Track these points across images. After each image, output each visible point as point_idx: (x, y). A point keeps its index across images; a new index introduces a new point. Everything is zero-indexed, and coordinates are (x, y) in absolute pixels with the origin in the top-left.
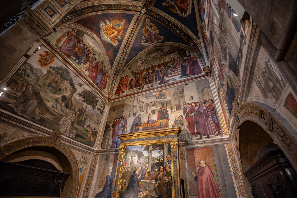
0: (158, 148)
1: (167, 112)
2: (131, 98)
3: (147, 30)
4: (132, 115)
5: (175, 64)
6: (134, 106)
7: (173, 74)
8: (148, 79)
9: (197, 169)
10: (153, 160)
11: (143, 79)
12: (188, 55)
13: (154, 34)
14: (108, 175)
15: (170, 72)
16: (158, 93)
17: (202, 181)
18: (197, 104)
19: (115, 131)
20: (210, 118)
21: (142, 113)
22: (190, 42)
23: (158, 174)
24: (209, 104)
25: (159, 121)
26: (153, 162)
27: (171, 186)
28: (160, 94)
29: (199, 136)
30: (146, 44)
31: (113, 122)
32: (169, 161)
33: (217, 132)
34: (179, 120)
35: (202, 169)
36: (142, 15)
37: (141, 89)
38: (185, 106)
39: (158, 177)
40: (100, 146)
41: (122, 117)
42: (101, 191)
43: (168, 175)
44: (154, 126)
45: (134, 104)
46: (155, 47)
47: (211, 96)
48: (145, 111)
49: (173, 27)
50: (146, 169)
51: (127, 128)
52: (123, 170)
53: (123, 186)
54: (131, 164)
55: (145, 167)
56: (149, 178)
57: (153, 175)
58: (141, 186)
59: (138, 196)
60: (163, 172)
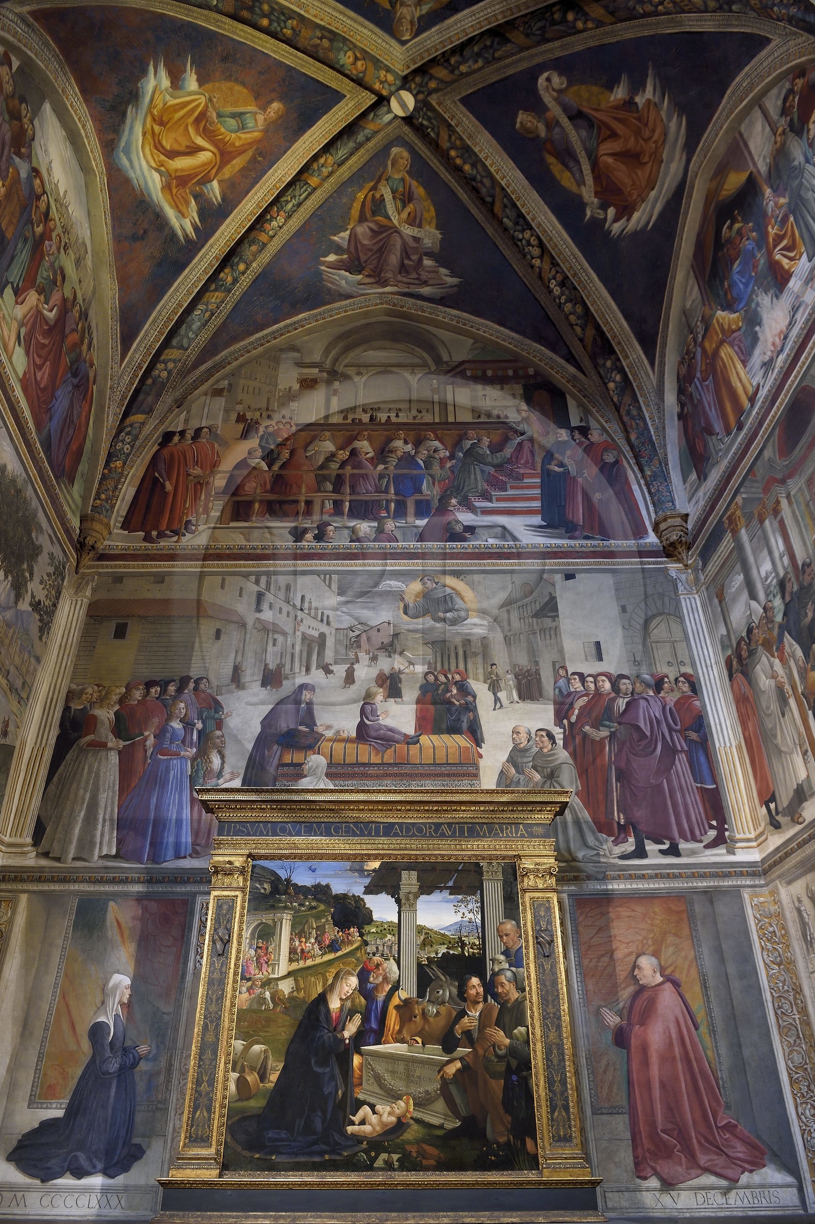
0: (451, 884)
1: (470, 699)
2: (246, 576)
3: (378, 206)
4: (252, 675)
5: (508, 451)
6: (267, 630)
7: (498, 500)
8: (353, 492)
9: (626, 993)
10: (424, 944)
11: (321, 480)
12: (575, 422)
13: (405, 245)
14: (102, 1019)
15: (482, 485)
16: (416, 587)
17: (644, 1049)
18: (623, 687)
19: (139, 755)
20: (681, 764)
21: (317, 676)
22: (609, 364)
23: (454, 1013)
24: (676, 696)
25: (424, 739)
26: (424, 956)
27: (525, 1073)
28: (425, 595)
29: (631, 840)
30: (345, 279)
31: (115, 698)
32: (513, 952)
33: (712, 833)
34: (535, 750)
35: (646, 995)
36: (389, 117)
37: (309, 536)
38: (562, 682)
39: (458, 1030)
40: (29, 840)
41: (184, 682)
42: (60, 1113)
43: (507, 1019)
44: (395, 764)
45: (267, 615)
46: (390, 313)
47: (687, 661)
48: (340, 670)
49: (536, 251)
50: (388, 988)
51: (227, 753)
52: (244, 989)
53: (249, 1079)
54: (291, 960)
55: (381, 979)
56: (405, 1034)
57: (431, 1020)
58: (361, 1078)
59: (350, 1129)
60: (480, 1006)
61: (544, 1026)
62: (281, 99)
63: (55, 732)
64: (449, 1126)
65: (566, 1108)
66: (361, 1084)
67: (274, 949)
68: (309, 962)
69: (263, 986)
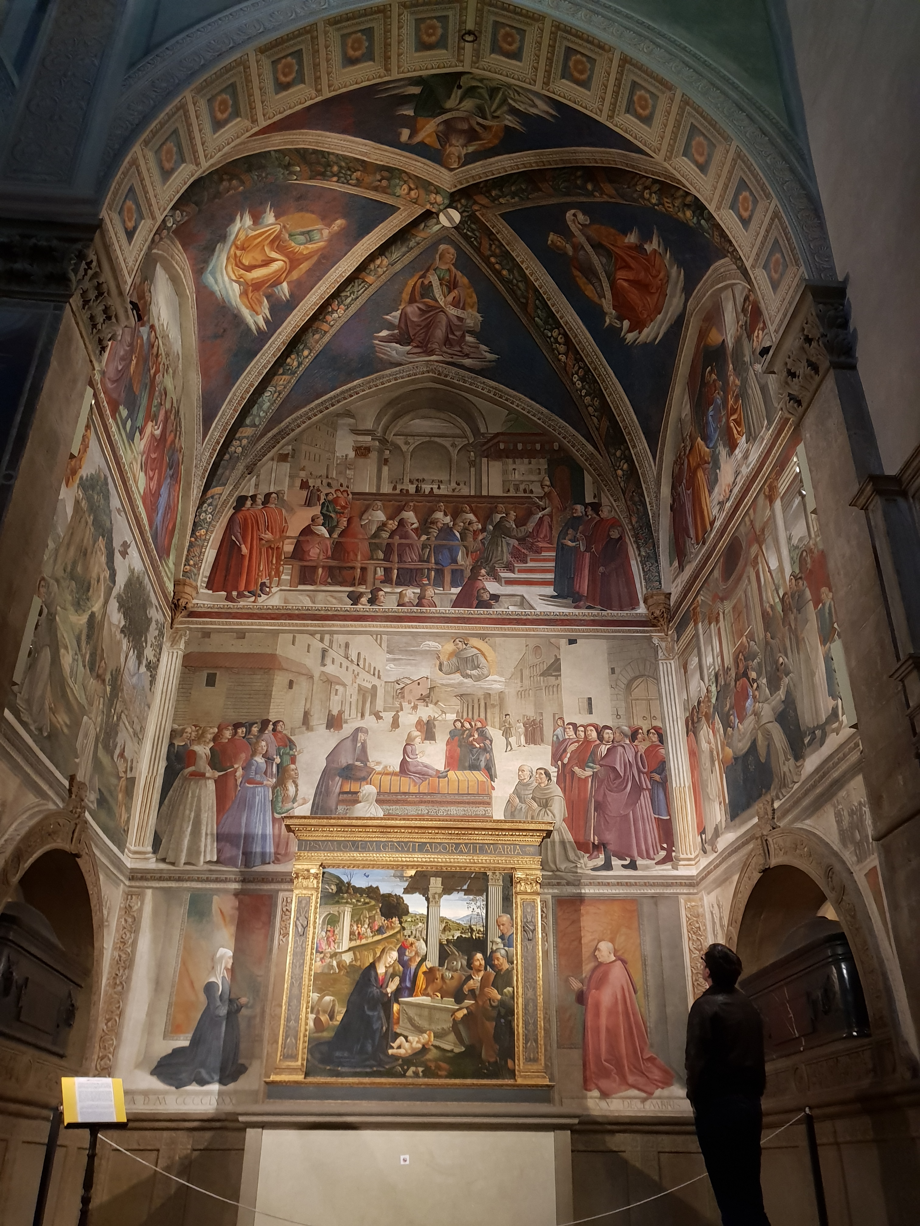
0: (465, 887)
1: (488, 742)
2: (312, 634)
3: (427, 290)
4: (319, 720)
5: (531, 526)
6: (330, 682)
7: (520, 571)
8: (401, 561)
9: (587, 968)
10: (444, 930)
11: (374, 547)
12: (589, 499)
14: (213, 979)
15: (507, 557)
16: (450, 647)
17: (597, 1006)
18: (606, 736)
19: (231, 783)
20: (645, 799)
21: (369, 721)
22: (618, 453)
23: (464, 978)
24: (648, 744)
25: (451, 774)
26: (444, 938)
27: (510, 1018)
28: (456, 654)
29: (602, 856)
30: (396, 351)
31: (210, 736)
32: (507, 936)
33: (663, 853)
34: (535, 784)
35: (602, 969)
36: (438, 227)
37: (364, 600)
38: (559, 731)
39: (466, 988)
40: (150, 849)
41: (265, 723)
42: (186, 1043)
43: (500, 982)
44: (429, 794)
45: (330, 669)
47: (659, 716)
48: (388, 716)
49: (562, 348)
50: (418, 959)
51: (299, 782)
52: (318, 959)
53: (322, 1019)
54: (351, 940)
55: (413, 953)
56: (429, 990)
57: (447, 981)
58: (398, 1019)
59: (390, 1052)
60: (482, 973)
61: (525, 987)
62: (344, 217)
63: (163, 764)
64: (457, 1050)
65: (536, 1041)
66: (398, 1023)
67: (339, 932)
68: (364, 941)
69: (331, 957)
